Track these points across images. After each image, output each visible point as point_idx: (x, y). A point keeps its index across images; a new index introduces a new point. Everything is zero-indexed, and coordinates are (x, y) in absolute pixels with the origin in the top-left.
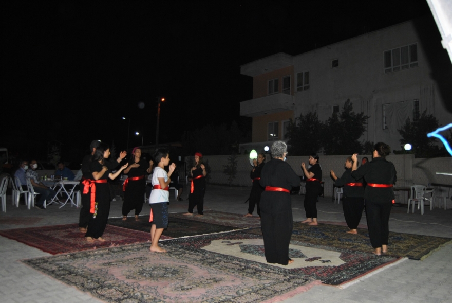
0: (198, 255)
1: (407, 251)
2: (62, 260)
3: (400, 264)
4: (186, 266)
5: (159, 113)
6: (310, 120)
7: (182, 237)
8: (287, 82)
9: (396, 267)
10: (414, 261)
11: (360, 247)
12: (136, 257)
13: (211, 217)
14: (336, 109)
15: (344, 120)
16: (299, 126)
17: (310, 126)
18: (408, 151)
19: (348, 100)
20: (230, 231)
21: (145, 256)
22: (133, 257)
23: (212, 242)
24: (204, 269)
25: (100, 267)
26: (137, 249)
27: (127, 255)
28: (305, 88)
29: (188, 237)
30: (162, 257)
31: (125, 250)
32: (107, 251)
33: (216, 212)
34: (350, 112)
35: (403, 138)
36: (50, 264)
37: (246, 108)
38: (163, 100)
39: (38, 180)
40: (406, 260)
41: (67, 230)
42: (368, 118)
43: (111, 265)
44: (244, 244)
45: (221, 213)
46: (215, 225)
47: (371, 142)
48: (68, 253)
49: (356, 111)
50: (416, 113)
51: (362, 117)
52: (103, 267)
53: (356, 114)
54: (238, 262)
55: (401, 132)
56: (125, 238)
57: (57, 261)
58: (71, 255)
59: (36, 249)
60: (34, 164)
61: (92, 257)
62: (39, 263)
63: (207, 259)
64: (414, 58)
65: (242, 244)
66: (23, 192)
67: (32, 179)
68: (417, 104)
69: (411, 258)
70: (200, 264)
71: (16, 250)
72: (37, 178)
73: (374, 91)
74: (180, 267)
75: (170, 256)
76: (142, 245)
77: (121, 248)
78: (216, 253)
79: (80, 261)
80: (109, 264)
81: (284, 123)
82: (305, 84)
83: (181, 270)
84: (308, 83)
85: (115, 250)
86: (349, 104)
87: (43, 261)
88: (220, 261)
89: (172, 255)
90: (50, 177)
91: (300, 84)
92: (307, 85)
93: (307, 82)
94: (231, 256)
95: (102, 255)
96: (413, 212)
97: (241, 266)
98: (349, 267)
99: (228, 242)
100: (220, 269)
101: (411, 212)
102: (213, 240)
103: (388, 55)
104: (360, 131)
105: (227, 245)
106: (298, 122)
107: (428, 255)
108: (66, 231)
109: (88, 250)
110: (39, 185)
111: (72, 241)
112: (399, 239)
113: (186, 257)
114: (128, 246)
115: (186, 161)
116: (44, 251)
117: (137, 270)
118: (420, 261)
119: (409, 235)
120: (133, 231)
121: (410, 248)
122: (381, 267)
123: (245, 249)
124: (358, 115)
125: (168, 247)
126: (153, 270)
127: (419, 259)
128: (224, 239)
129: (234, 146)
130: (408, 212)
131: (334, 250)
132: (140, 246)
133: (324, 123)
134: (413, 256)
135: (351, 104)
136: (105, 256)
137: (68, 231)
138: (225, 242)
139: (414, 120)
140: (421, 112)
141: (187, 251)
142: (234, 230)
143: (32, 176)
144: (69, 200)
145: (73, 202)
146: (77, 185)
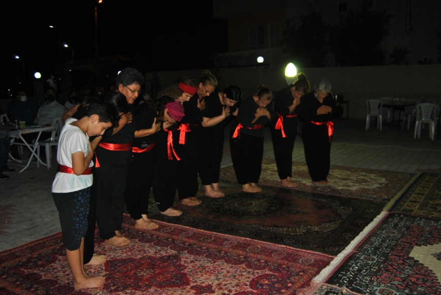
5: (96, 18)
34: (370, 10)
51: (385, 16)
81: (272, 26)
144: (34, 156)
145: (39, 160)
146: (43, 133)
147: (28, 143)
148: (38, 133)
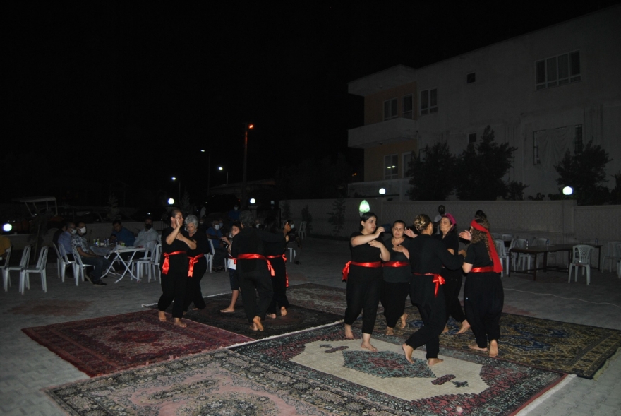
0: (284, 374)
1: (573, 360)
2: (100, 388)
3: (564, 388)
4: (267, 399)
5: (246, 143)
6: (438, 154)
7: (267, 338)
8: (409, 103)
9: (560, 396)
10: (584, 379)
11: (507, 352)
12: (201, 379)
13: (308, 296)
14: (473, 138)
15: (483, 153)
16: (424, 161)
17: (439, 161)
18: (567, 196)
19: (489, 127)
20: (333, 324)
21: (213, 378)
22: (197, 380)
23: (307, 345)
24: (292, 405)
25: (149, 402)
26: (203, 363)
27: (190, 376)
28: (432, 111)
29: (275, 337)
30: (236, 380)
31: (187, 365)
32: (162, 368)
33: (316, 286)
34: (491, 142)
35: (561, 177)
36: (83, 396)
37: (356, 138)
38: (251, 126)
39: (87, 248)
40: (573, 379)
41: (117, 326)
42: (514, 150)
43: (165, 397)
44: (350, 349)
45: (323, 287)
46: (313, 311)
47: (518, 182)
48: (110, 374)
49: (499, 140)
50: (579, 142)
51: (507, 149)
52: (153, 402)
53: (498, 146)
54: (339, 389)
55: (559, 169)
56: (191, 340)
57: (93, 390)
58: (114, 378)
59: (69, 365)
60: (82, 227)
61: (142, 381)
62: (68, 395)
63: (296, 382)
64: (576, 69)
65: (347, 350)
66: (70, 262)
67: (79, 247)
68: (579, 132)
69: (580, 375)
70: (286, 393)
71: (44, 367)
72: (85, 245)
73: (522, 114)
74: (259, 399)
75: (247, 377)
76: (211, 355)
77: (182, 362)
78: (309, 369)
79: (123, 390)
80: (162, 395)
81: (405, 156)
82: (431, 105)
83: (260, 408)
84: (435, 105)
85: (175, 366)
86: (490, 132)
87: (75, 390)
88: (313, 386)
89: (249, 375)
90: (103, 242)
91: (424, 106)
92: (435, 107)
93: (434, 103)
94: (331, 376)
95: (155, 376)
96: (576, 280)
97: (343, 397)
98: (495, 397)
99: (328, 346)
100: (313, 403)
101: (573, 280)
102: (308, 342)
103: (540, 67)
104: (503, 167)
105: (327, 352)
106: (423, 155)
107: (604, 367)
108: (115, 328)
109: (138, 367)
110: (88, 254)
111: (119, 347)
112: (561, 335)
113: (268, 379)
114: (192, 358)
115: (280, 207)
116: (81, 369)
117: (199, 408)
118: (592, 380)
119: (573, 325)
120: (203, 327)
121: (578, 353)
122: (539, 396)
123: (350, 361)
124: (502, 146)
125: (246, 358)
126: (220, 407)
127: (591, 378)
128: (323, 340)
129: (341, 188)
130: (569, 281)
131: (472, 361)
132: (208, 357)
133: (457, 157)
134: (582, 371)
135: (493, 132)
136: (159, 377)
137: (118, 329)
138: (324, 346)
139: (575, 152)
140: (585, 142)
141: (271, 367)
142: (337, 323)
143: (79, 243)
144: (128, 272)
145: (132, 275)
146: (137, 252)
147: (124, 260)
148: (133, 252)
